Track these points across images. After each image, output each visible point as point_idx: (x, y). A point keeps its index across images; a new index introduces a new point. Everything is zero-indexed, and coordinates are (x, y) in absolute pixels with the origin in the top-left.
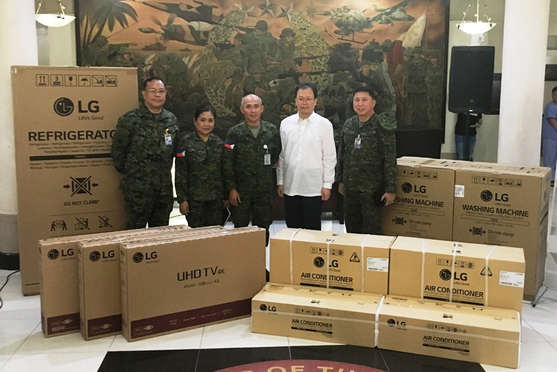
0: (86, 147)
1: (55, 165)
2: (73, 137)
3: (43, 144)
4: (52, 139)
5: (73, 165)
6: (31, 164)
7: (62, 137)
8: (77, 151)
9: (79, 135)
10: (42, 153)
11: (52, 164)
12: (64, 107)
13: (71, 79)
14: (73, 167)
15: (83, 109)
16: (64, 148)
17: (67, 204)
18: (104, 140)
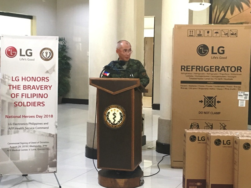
0: (215, 76)
1: (195, 87)
2: (207, 70)
3: (188, 74)
4: (194, 70)
5: (206, 87)
6: (181, 86)
7: (201, 69)
8: (209, 79)
9: (211, 69)
10: (188, 79)
11: (193, 86)
12: (203, 50)
13: (208, 32)
14: (206, 89)
15: (214, 52)
16: (201, 76)
17: (201, 113)
18: (226, 72)
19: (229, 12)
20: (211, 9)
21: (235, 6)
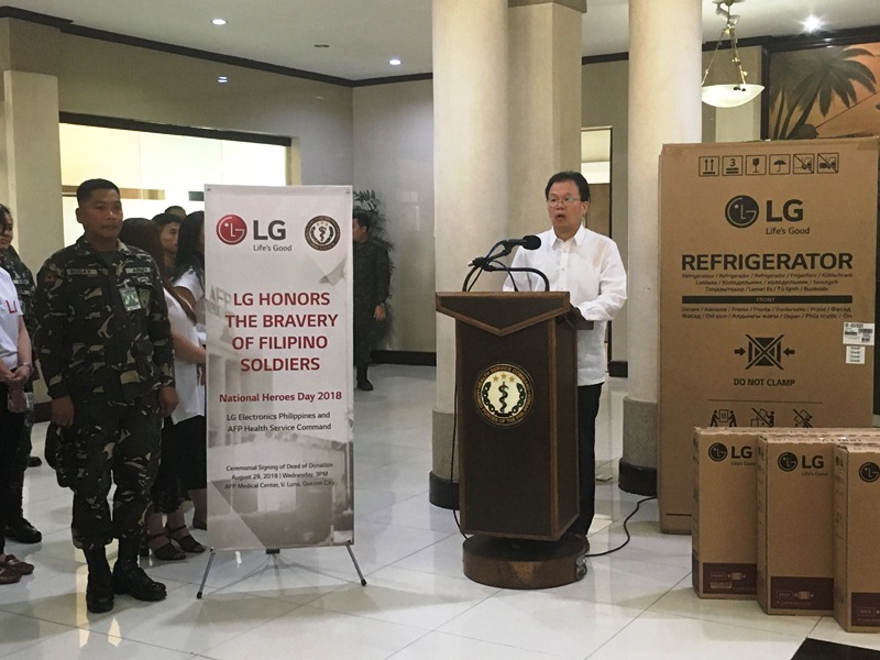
0: (777, 282)
1: (723, 313)
2: (755, 265)
3: (704, 276)
4: (719, 268)
5: (752, 313)
6: (684, 309)
7: (737, 264)
8: (761, 290)
9: (765, 261)
10: (702, 292)
11: (718, 310)
12: (742, 211)
13: (756, 162)
14: (753, 317)
15: (773, 216)
16: (739, 283)
17: (739, 382)
18: (809, 271)
19: (816, 106)
20: (765, 101)
21: (833, 91)
